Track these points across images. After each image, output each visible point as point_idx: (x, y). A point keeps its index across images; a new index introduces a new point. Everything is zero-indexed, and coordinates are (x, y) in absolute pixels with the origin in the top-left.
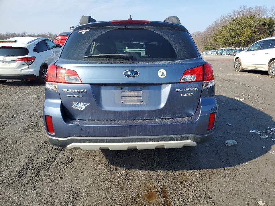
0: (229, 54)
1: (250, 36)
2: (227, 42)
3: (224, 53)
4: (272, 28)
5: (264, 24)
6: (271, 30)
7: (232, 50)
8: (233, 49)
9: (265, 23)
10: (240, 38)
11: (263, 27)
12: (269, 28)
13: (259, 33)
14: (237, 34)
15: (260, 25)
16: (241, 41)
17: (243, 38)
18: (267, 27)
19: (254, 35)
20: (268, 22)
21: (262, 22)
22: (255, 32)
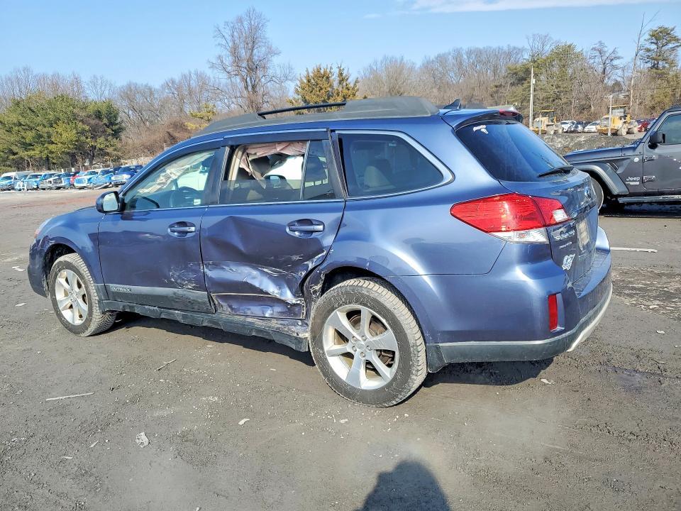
0: (35, 187)
1: (77, 141)
2: (11, 157)
3: (19, 185)
4: (117, 124)
5: (98, 115)
6: (115, 127)
7: (41, 175)
8: (43, 174)
9: (99, 112)
10: (52, 147)
11: (97, 121)
12: (112, 124)
13: (94, 135)
14: (41, 136)
15: (89, 116)
16: (51, 152)
17: (60, 145)
18: (105, 121)
19: (83, 138)
20: (104, 111)
21: (91, 109)
22: (83, 132)
